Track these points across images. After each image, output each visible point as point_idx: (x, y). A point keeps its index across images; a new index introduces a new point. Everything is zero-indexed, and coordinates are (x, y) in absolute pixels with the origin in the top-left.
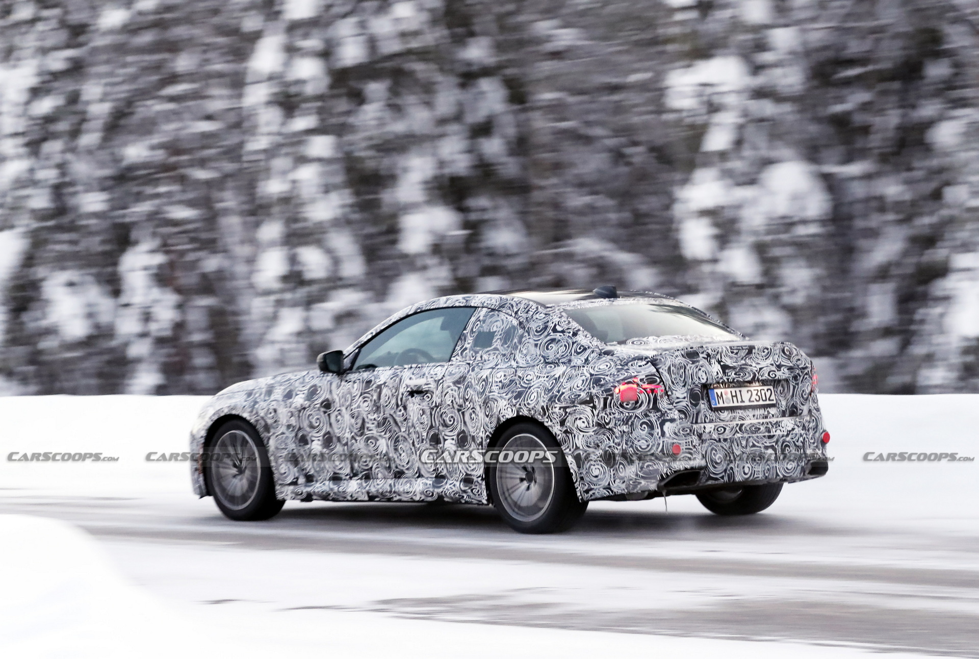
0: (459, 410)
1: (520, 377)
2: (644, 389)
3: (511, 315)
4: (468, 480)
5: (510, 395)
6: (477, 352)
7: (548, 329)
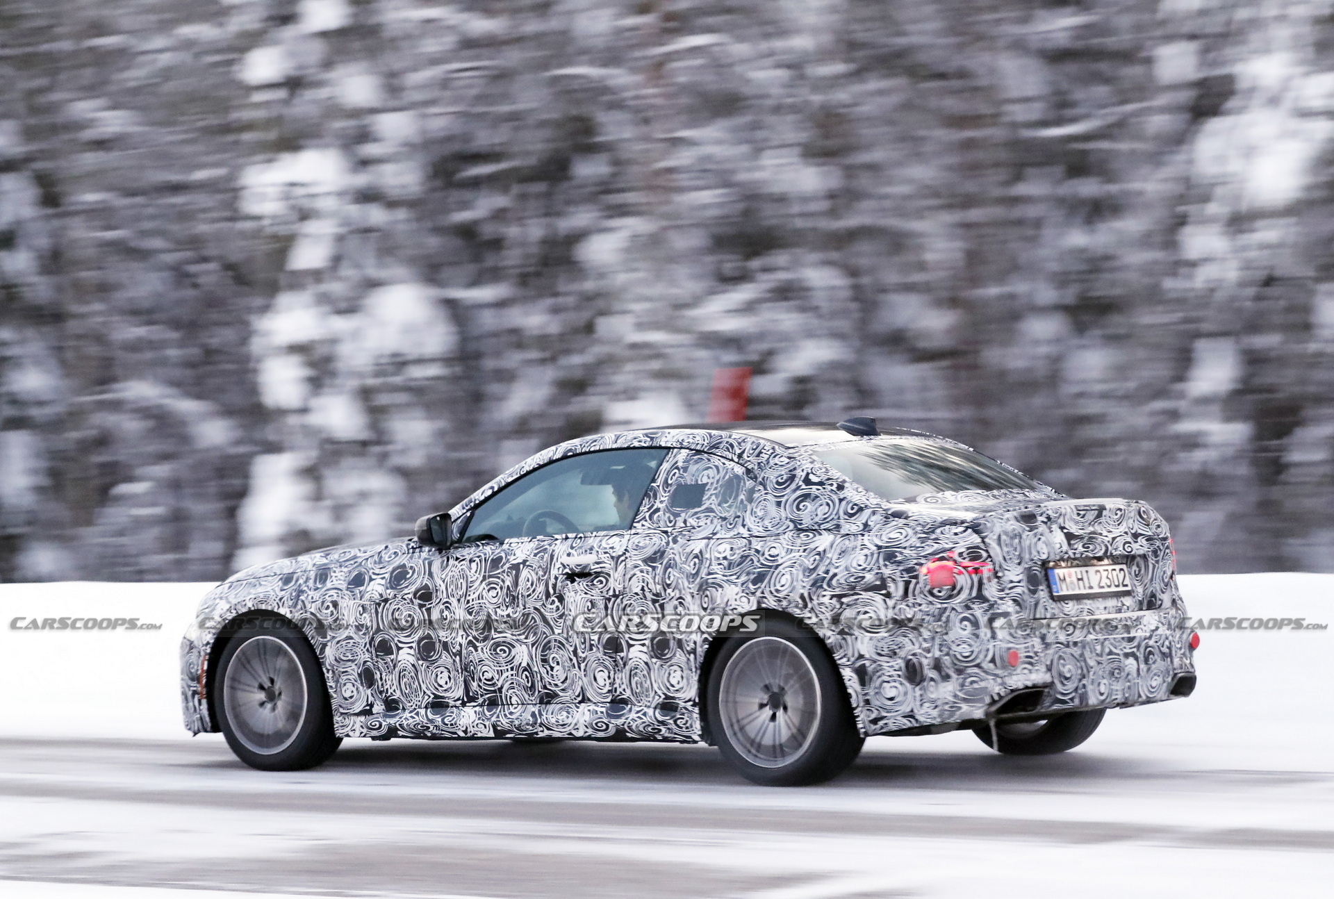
0: (654, 602)
1: (757, 551)
2: (965, 568)
3: (732, 460)
4: (668, 706)
5: (743, 578)
6: (677, 515)
7: (797, 480)
